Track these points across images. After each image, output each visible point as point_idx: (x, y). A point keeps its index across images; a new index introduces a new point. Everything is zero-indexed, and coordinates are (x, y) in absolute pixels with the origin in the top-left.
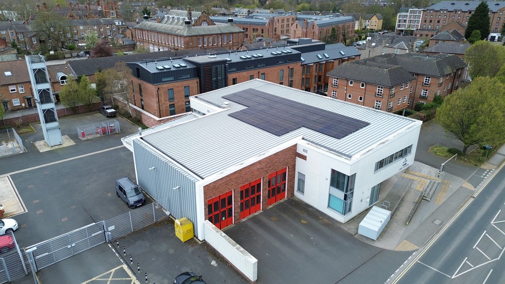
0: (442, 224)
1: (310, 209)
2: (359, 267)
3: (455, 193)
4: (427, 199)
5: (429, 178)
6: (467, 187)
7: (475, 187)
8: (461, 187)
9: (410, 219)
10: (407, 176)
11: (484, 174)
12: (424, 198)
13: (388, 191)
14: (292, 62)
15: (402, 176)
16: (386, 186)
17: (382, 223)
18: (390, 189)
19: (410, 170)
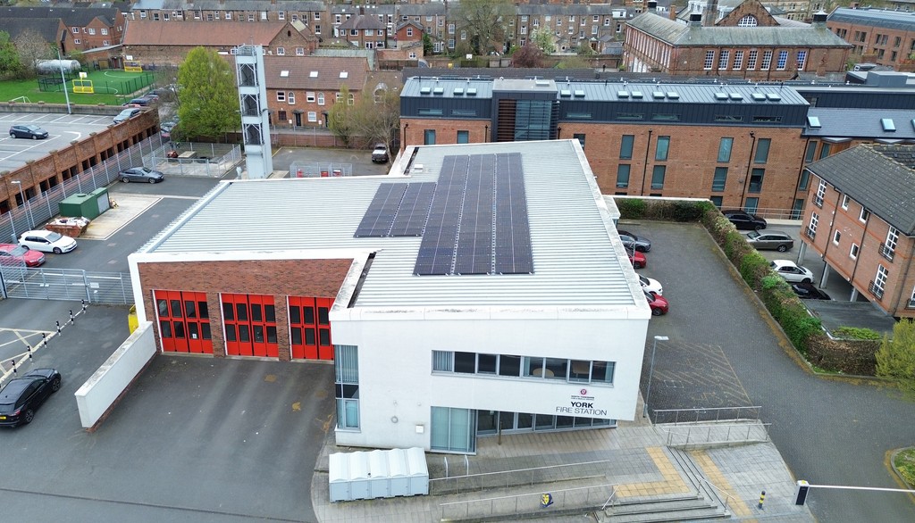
13: (538, 453)
14: (769, 124)
15: (647, 449)
16: (557, 444)
17: (366, 477)
18: (550, 453)
19: (711, 455)
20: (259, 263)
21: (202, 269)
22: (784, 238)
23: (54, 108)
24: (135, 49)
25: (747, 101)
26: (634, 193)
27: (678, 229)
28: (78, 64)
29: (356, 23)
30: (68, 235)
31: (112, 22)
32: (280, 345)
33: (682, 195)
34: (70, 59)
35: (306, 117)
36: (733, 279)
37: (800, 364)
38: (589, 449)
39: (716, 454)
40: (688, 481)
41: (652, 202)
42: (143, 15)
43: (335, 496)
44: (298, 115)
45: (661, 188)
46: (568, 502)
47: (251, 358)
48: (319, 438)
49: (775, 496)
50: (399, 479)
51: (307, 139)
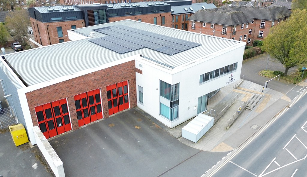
0: (258, 129)
1: (147, 117)
2: (174, 167)
3: (274, 104)
4: (250, 108)
5: (254, 92)
6: (285, 99)
7: (292, 99)
8: (280, 99)
9: (231, 124)
10: (237, 91)
11: (300, 90)
12: (247, 108)
13: (218, 102)
14: (163, 12)
38: (224, 96)
43: (195, 141)
47: (91, 123)
50: (209, 123)
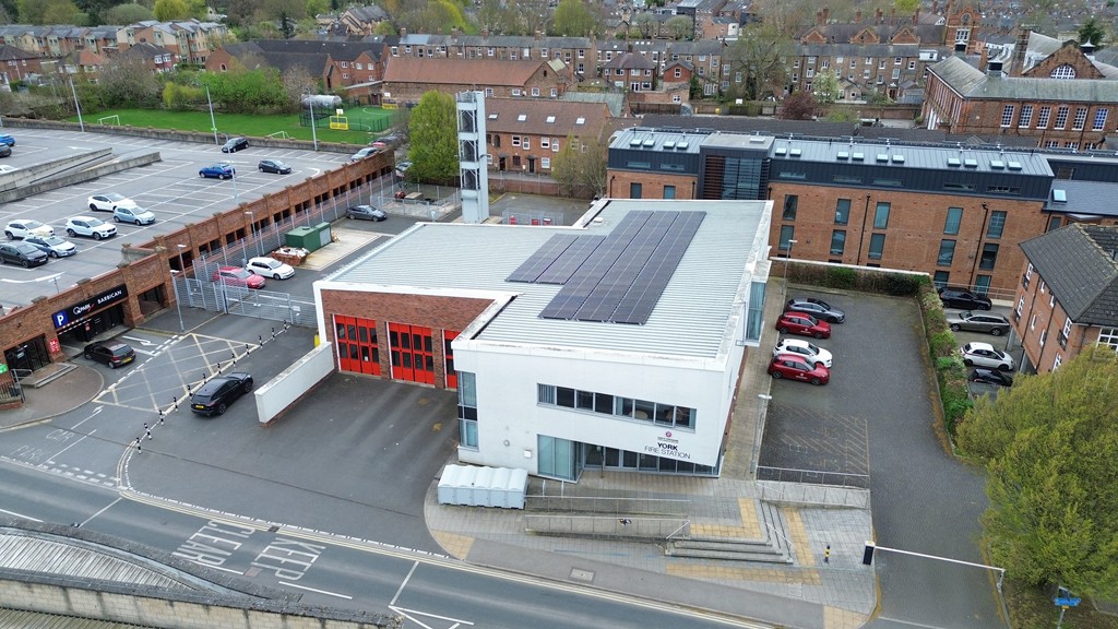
0: (580, 583)
4: (670, 549)
13: (633, 489)
14: (1006, 195)
15: (740, 500)
16: (655, 484)
17: (470, 486)
18: (645, 490)
19: (803, 513)
20: (418, 298)
21: (372, 299)
22: (1000, 321)
23: (302, 144)
24: (394, 86)
25: (983, 168)
26: (850, 262)
27: (889, 302)
28: (340, 100)
29: (623, 61)
30: (289, 264)
31: (378, 57)
32: (436, 374)
33: (903, 268)
34: (334, 94)
35: (539, 163)
36: (920, 357)
37: (944, 445)
38: (683, 492)
39: (808, 513)
40: (764, 529)
41: (863, 273)
42: (407, 50)
43: (443, 499)
44: (532, 161)
45: (880, 258)
46: (645, 531)
47: (413, 383)
48: (448, 454)
49: (847, 554)
50: (498, 491)
51: (532, 186)
